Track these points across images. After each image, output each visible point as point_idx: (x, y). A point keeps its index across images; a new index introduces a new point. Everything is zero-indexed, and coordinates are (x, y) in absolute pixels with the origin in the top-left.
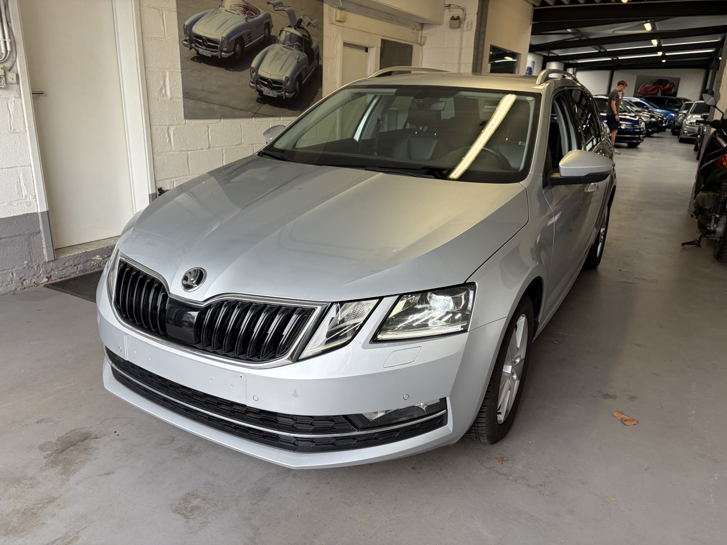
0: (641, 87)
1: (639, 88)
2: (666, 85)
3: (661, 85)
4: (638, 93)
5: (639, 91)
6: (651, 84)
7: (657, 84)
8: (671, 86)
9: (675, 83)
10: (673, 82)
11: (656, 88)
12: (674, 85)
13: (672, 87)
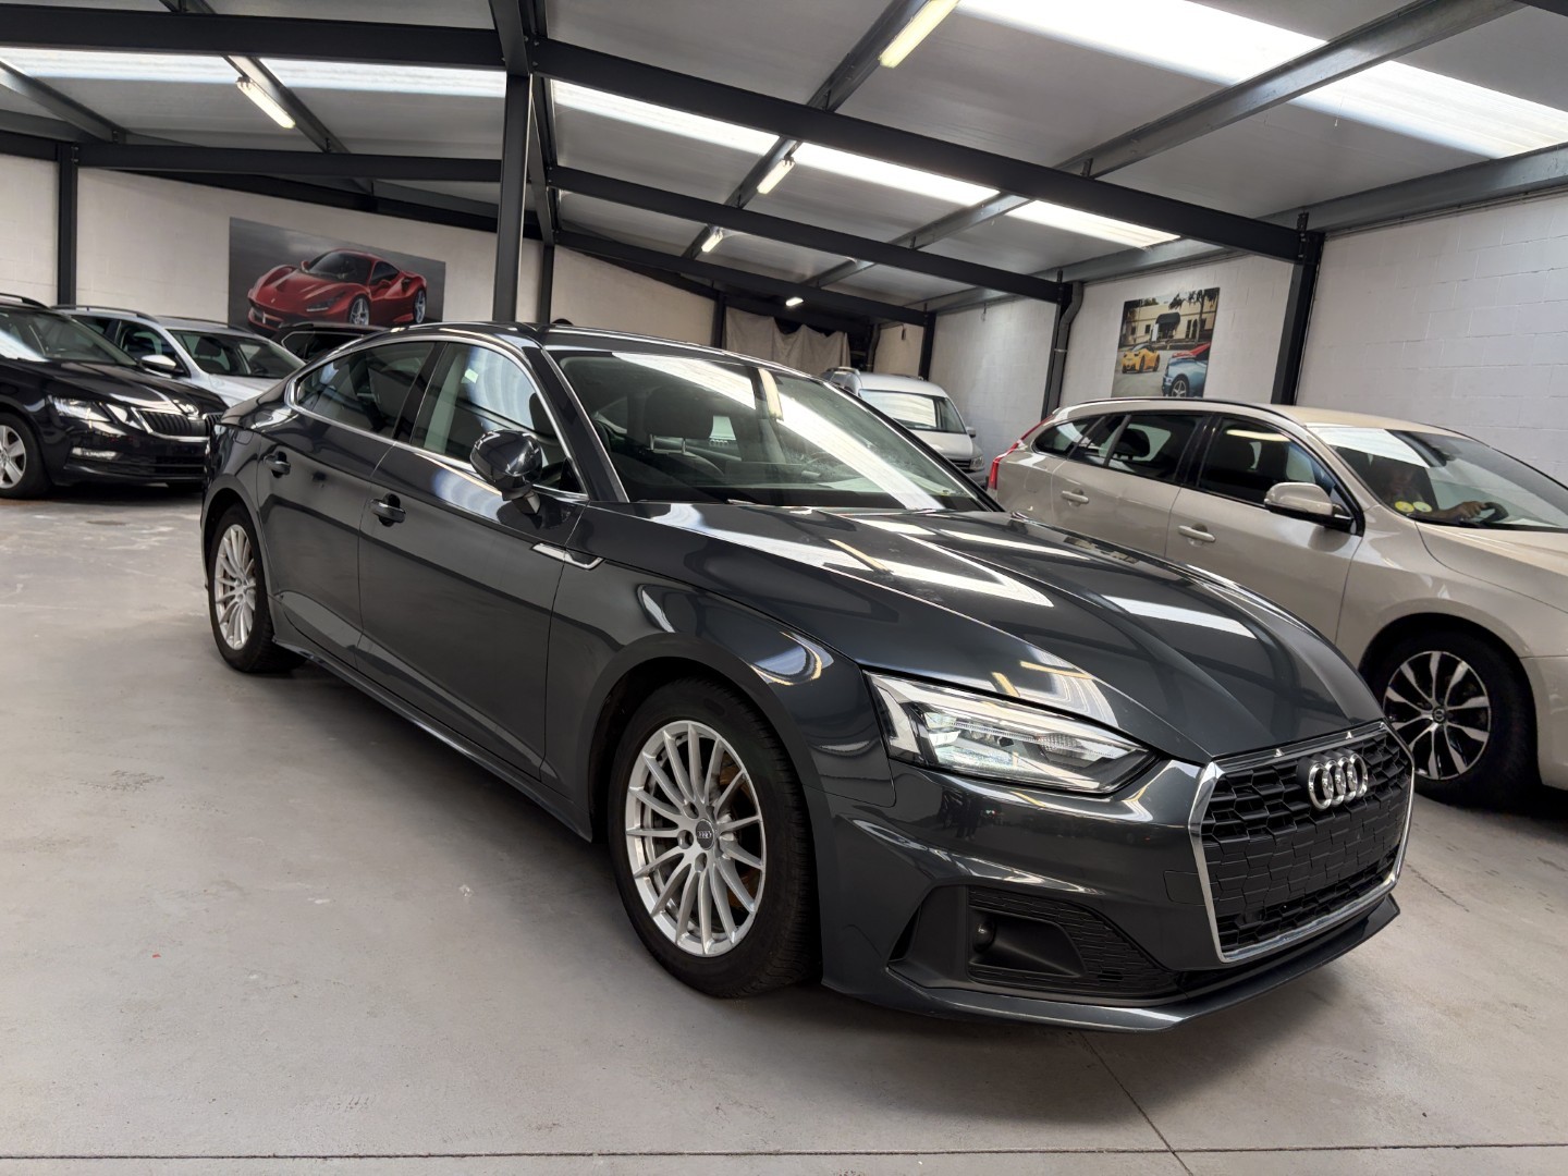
0: (262, 280)
1: (252, 286)
2: (388, 287)
3: (365, 284)
4: (251, 301)
5: (253, 294)
6: (312, 271)
7: (344, 275)
8: (410, 292)
9: (425, 283)
10: (417, 275)
11: (340, 295)
12: (422, 288)
13: (414, 297)
